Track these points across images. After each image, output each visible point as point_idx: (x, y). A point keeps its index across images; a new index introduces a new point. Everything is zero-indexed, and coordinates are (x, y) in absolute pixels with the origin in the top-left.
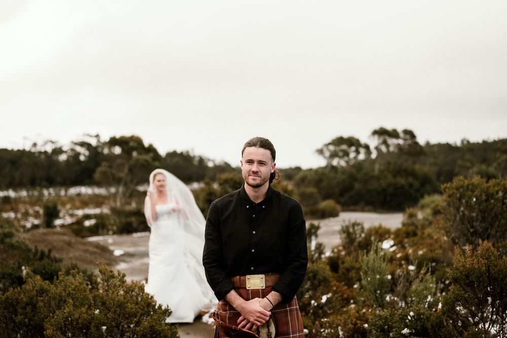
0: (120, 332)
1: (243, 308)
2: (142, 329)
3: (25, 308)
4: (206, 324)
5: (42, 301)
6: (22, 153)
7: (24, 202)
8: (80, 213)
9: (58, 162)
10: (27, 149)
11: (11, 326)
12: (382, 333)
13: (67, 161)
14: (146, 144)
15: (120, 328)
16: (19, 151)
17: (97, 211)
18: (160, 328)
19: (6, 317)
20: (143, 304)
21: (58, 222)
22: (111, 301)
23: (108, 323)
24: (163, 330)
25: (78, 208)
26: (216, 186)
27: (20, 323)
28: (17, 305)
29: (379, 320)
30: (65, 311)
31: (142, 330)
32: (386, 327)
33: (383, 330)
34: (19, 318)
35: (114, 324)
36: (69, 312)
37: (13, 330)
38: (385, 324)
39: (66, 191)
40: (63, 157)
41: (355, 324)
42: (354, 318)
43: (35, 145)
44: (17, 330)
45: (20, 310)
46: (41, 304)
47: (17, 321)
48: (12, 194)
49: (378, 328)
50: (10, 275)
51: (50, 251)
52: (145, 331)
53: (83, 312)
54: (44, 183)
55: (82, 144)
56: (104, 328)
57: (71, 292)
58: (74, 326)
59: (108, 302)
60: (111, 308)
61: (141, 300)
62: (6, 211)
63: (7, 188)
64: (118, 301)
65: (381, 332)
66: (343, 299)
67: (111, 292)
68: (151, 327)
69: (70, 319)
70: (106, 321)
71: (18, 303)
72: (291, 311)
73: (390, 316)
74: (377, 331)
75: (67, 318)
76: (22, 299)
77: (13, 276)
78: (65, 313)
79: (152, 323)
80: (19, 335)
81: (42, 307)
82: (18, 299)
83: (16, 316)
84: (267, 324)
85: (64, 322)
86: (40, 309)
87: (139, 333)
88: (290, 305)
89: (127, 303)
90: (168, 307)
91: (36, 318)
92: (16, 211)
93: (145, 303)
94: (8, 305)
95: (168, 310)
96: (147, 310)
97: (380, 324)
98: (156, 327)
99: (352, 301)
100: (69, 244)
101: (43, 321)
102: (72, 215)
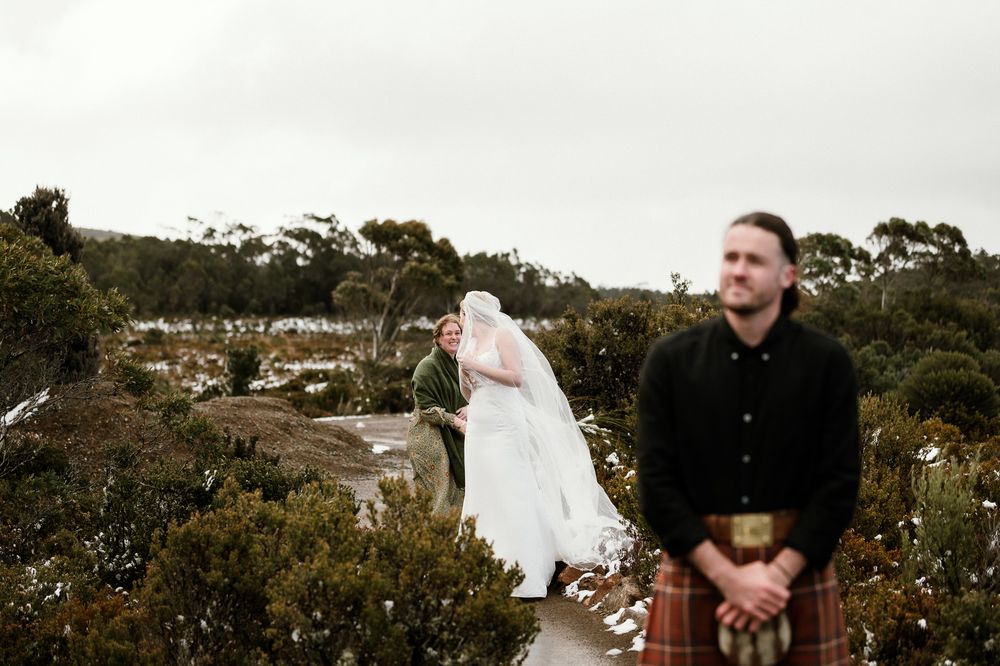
0: (420, 614)
1: (731, 581)
2: (469, 610)
3: (225, 556)
4: (573, 600)
5: (263, 542)
6: (185, 247)
7: (188, 343)
8: (297, 367)
9: (253, 267)
10: (196, 239)
11: (193, 590)
12: (969, 642)
13: (272, 265)
14: (436, 238)
15: (422, 606)
16: (179, 242)
17: (331, 366)
18: (505, 611)
19: (183, 572)
20: (470, 558)
21: (256, 384)
22: (406, 549)
23: (397, 594)
24: (512, 615)
25: (292, 360)
26: (588, 325)
27: (214, 586)
28: (207, 548)
29: (962, 613)
30: (312, 567)
31: (469, 614)
32: (977, 628)
33: (970, 635)
34: (214, 575)
35: (409, 596)
36: (320, 571)
37: (197, 599)
38: (975, 621)
39: (268, 325)
40: (264, 259)
41: (901, 618)
42: (899, 606)
43: (211, 233)
44: (205, 598)
45: (216, 560)
46: (258, 548)
47: (208, 580)
48: (162, 325)
49: (961, 630)
50: (181, 486)
51: (254, 440)
52: (475, 615)
53: (350, 571)
54: (225, 308)
55: (302, 235)
56: (389, 604)
57: (327, 524)
58: (329, 597)
59: (399, 552)
60: (406, 563)
61: (467, 549)
62: (154, 360)
63: (154, 317)
64: (421, 550)
65: (967, 638)
66: (858, 564)
67: (408, 531)
68: (488, 608)
69: (321, 583)
70: (394, 591)
71: (209, 544)
72: (825, 592)
73: (985, 605)
74: (959, 637)
75: (315, 581)
76: (218, 538)
77: (187, 489)
78: (311, 570)
79: (489, 599)
80: (209, 610)
81: (259, 554)
82: (210, 536)
83: (206, 570)
84: (774, 623)
85: (308, 589)
86: (255, 559)
87: (462, 620)
88: (823, 580)
89: (439, 556)
90: (517, 566)
91: (246, 576)
92: (172, 359)
93: (474, 557)
94: (190, 548)
95: (518, 572)
96: (478, 572)
97: (966, 622)
98: (498, 608)
99: (876, 569)
100: (286, 427)
101: (264, 582)
102: (280, 372)
